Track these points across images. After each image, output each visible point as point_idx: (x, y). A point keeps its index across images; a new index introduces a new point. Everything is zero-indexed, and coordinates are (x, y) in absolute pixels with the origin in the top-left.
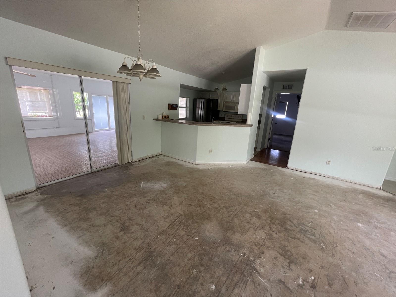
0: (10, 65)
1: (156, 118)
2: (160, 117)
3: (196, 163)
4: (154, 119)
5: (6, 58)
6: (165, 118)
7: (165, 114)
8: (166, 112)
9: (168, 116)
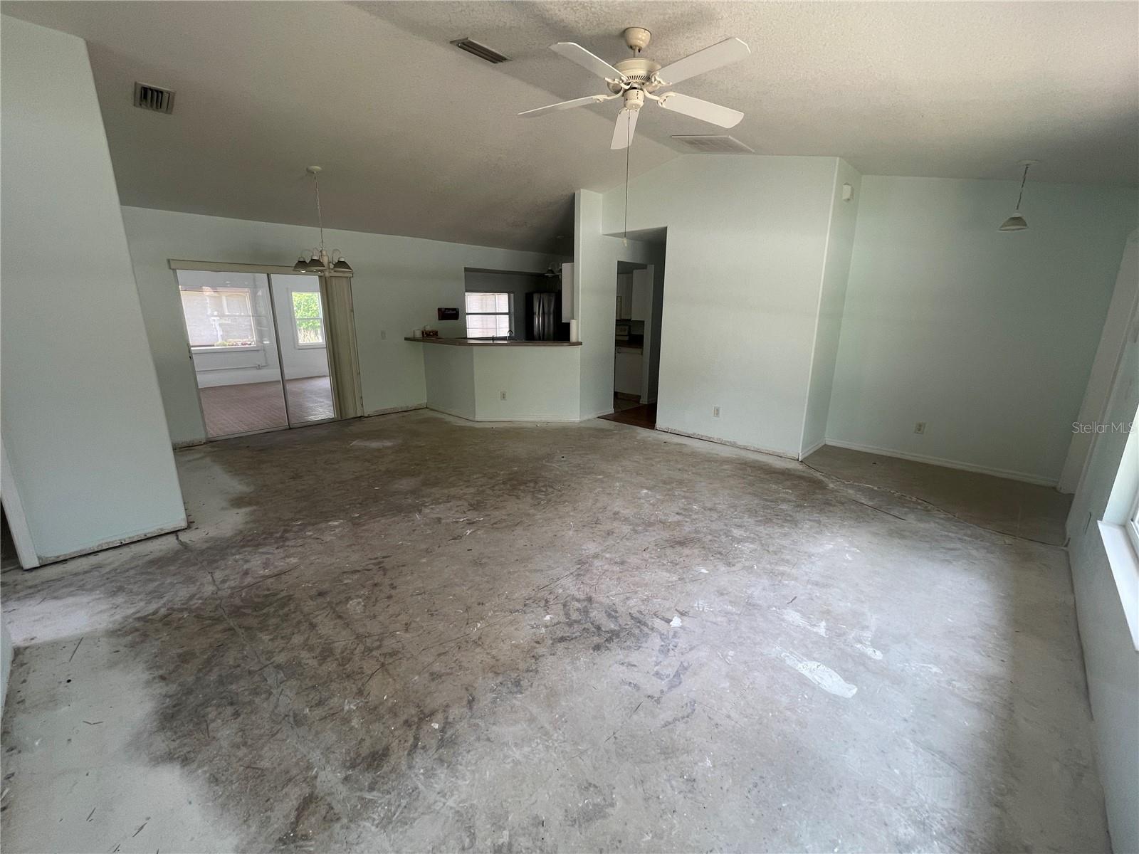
0: (173, 269)
1: (410, 335)
2: (418, 335)
3: (477, 419)
4: (406, 339)
5: (169, 261)
6: (429, 336)
7: (428, 328)
8: (433, 323)
9: (437, 332)
